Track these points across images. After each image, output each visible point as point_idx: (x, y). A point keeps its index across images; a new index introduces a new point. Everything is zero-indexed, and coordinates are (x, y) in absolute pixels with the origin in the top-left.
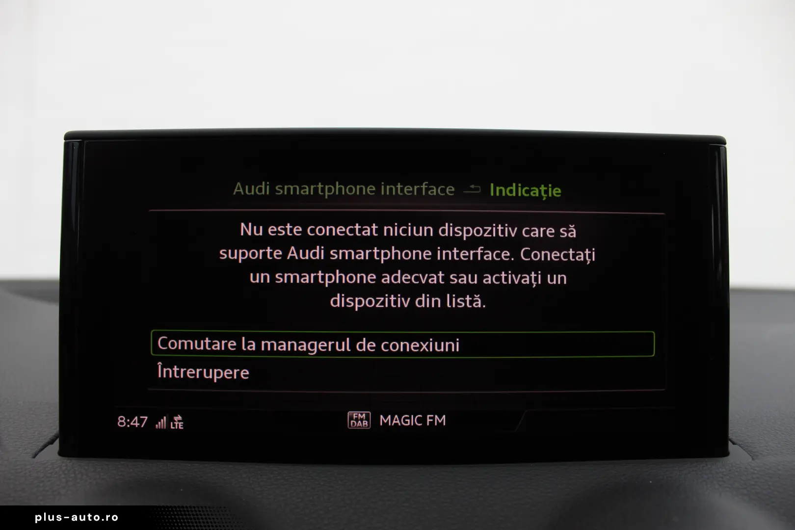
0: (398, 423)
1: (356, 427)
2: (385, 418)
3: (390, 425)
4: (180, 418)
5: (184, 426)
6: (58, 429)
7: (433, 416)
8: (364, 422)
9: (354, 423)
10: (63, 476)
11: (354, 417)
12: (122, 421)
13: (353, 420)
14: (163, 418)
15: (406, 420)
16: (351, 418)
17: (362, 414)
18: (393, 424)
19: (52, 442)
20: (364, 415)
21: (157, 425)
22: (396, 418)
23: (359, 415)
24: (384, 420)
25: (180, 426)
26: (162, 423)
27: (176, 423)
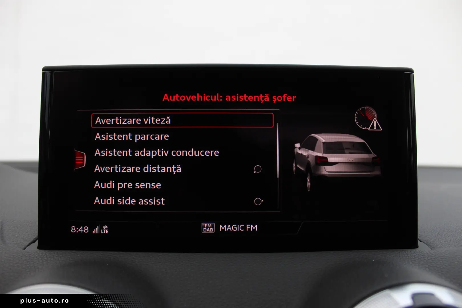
0: (230, 230)
1: (206, 232)
2: (223, 226)
3: (225, 230)
4: (106, 227)
5: (109, 231)
6: (37, 235)
7: (250, 225)
8: (211, 229)
9: (205, 230)
10: (40, 259)
11: (205, 226)
12: (73, 229)
13: (204, 228)
14: (97, 228)
15: (235, 228)
16: (204, 227)
17: (210, 224)
18: (227, 230)
19: (34, 242)
20: (211, 225)
21: (93, 232)
22: (229, 227)
23: (208, 225)
24: (222, 227)
25: (106, 231)
26: (96, 230)
27: (104, 230)
